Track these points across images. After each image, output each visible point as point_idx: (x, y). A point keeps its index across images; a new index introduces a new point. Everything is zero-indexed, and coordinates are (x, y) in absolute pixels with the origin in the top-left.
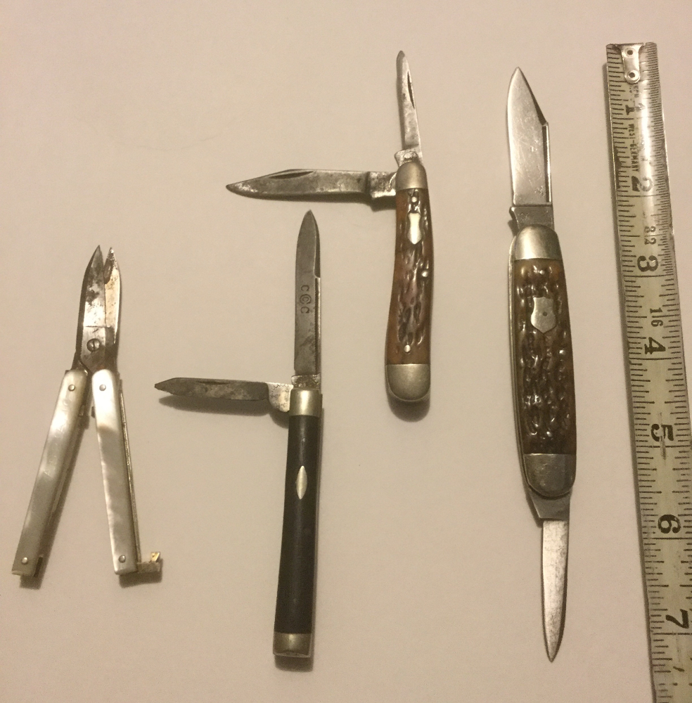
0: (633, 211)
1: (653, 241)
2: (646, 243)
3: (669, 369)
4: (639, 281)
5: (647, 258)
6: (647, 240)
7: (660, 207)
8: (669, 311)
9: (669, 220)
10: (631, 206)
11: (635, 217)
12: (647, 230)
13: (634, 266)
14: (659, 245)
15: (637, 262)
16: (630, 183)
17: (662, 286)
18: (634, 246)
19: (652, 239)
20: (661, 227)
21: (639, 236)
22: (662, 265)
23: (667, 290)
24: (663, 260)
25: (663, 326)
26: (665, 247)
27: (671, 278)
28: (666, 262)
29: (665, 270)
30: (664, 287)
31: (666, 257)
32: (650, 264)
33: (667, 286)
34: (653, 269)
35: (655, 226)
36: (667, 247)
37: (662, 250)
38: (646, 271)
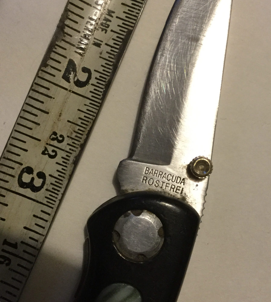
0: (48, 105)
1: (54, 154)
2: (43, 153)
4: (10, 198)
5: (35, 173)
6: (46, 149)
7: (82, 115)
8: (24, 251)
9: (84, 137)
10: (50, 97)
11: (48, 113)
12: (53, 136)
13: (13, 176)
14: (57, 163)
15: (19, 172)
16: (63, 66)
17: (34, 216)
18: (26, 151)
19: (53, 151)
20: (70, 141)
21: (39, 140)
22: (47, 190)
23: (36, 224)
24: (51, 184)
25: (8, 267)
26: (63, 169)
27: (49, 212)
28: (53, 188)
29: (46, 197)
30: (34, 218)
31: (56, 182)
32: (34, 181)
33: (38, 219)
34: (35, 189)
35: (65, 136)
36: (64, 170)
37: (58, 171)
38: (24, 188)
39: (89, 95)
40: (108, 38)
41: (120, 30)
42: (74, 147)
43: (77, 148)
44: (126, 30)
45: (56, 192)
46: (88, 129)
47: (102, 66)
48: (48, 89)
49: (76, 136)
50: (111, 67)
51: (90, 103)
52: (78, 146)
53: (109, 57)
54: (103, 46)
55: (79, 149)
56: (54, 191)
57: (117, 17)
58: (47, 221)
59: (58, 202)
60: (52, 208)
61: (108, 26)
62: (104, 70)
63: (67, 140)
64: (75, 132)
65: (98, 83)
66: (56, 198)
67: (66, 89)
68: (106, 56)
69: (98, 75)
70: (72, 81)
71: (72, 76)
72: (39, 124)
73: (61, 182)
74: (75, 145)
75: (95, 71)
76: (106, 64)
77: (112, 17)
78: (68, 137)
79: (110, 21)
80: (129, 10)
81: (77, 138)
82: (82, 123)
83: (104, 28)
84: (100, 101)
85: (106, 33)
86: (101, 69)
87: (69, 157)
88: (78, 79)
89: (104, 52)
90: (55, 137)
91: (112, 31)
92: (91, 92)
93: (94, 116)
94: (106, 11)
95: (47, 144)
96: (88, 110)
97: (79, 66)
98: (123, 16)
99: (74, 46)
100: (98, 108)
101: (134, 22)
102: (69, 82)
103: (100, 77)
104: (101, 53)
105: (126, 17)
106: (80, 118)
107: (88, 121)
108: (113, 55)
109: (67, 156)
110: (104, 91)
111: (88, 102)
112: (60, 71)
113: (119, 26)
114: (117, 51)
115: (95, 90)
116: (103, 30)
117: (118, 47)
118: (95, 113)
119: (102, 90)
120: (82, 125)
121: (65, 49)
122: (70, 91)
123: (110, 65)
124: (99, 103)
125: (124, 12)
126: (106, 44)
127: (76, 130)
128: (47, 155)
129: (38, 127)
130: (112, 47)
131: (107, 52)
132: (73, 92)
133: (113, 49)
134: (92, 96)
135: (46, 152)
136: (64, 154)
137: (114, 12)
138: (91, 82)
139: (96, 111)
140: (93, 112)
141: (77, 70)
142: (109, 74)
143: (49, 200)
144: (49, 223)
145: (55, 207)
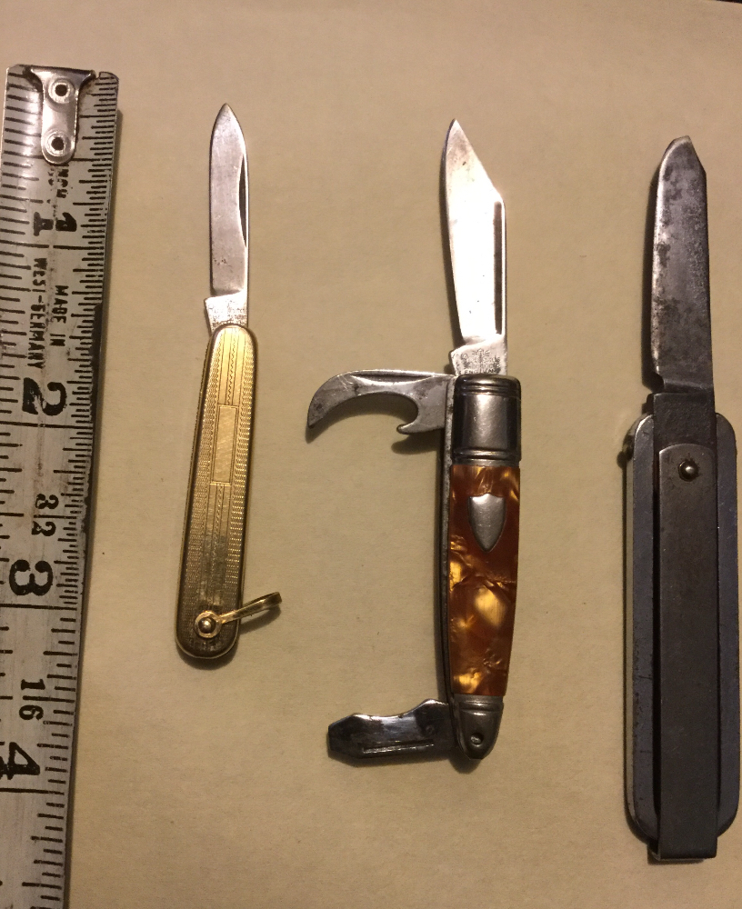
1: (50, 528)
2: (34, 532)
3: (41, 815)
4: (7, 617)
5: (32, 566)
6: (36, 525)
7: (72, 455)
8: (57, 688)
9: (86, 487)
10: (15, 445)
11: (20, 470)
12: (41, 502)
14: (60, 540)
15: (8, 573)
16: (18, 393)
17: (54, 630)
18: (7, 537)
19: (48, 524)
20: (68, 500)
21: (21, 515)
22: (59, 585)
23: (60, 642)
24: (62, 574)
25: (41, 721)
26: (71, 546)
27: (73, 617)
28: (67, 580)
29: (61, 597)
30: (55, 634)
31: (68, 568)
32: (36, 579)
33: (60, 634)
34: (41, 591)
35: (58, 495)
36: (74, 546)
37: (65, 551)
38: (24, 594)
39: (73, 422)
40: (69, 328)
41: (85, 310)
42: (77, 506)
43: (81, 506)
44: (92, 307)
45: (73, 583)
46: (88, 472)
47: (77, 371)
48: (8, 434)
49: (75, 490)
50: (90, 369)
51: (79, 433)
52: (82, 504)
53: (82, 355)
54: (68, 342)
55: (85, 506)
56: (69, 584)
57: (74, 293)
58: (73, 632)
59: (80, 597)
60: (75, 609)
61: (66, 310)
62: (81, 377)
63: (62, 501)
64: (70, 483)
65: (78, 399)
66: (76, 592)
67: (35, 425)
68: (77, 355)
69: (75, 387)
70: (39, 409)
71: (36, 403)
72: (12, 492)
73: (74, 566)
74: (76, 503)
75: (69, 382)
76: (81, 366)
77: (66, 294)
78: (62, 494)
79: (65, 302)
80: (87, 276)
81: (76, 492)
82: (76, 467)
83: (60, 315)
84: (91, 425)
85: (65, 322)
86: (76, 377)
87: (75, 524)
88: (48, 404)
89: (73, 350)
90: (43, 501)
91: (73, 315)
92: (73, 416)
93: (89, 450)
94: (55, 290)
95: (35, 516)
96: (77, 444)
97: (43, 383)
98: (82, 288)
99: (23, 357)
100: (90, 436)
101: (100, 290)
102: (36, 413)
103: (79, 388)
104: (68, 353)
105: (87, 287)
106: (70, 461)
107: (83, 461)
108: (87, 349)
109: (70, 523)
110: (91, 408)
111: (74, 432)
112: (16, 401)
113: (80, 304)
114: (90, 341)
115: (78, 410)
116: (59, 319)
117: (89, 335)
118: (89, 445)
119: (88, 408)
120: (77, 470)
121: (13, 367)
122: (42, 425)
123: (88, 366)
124: (90, 428)
125: (82, 281)
126: (72, 337)
127: (71, 480)
128: (41, 534)
129: (13, 496)
130: (81, 338)
131: (77, 349)
132: (48, 426)
133: (84, 341)
134: (78, 422)
135: (38, 530)
136: (66, 523)
137: (66, 287)
138: (68, 402)
139: (91, 442)
140: (86, 445)
141: (42, 391)
142: (90, 380)
143: (67, 600)
144: (78, 634)
145: (79, 606)
